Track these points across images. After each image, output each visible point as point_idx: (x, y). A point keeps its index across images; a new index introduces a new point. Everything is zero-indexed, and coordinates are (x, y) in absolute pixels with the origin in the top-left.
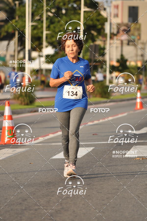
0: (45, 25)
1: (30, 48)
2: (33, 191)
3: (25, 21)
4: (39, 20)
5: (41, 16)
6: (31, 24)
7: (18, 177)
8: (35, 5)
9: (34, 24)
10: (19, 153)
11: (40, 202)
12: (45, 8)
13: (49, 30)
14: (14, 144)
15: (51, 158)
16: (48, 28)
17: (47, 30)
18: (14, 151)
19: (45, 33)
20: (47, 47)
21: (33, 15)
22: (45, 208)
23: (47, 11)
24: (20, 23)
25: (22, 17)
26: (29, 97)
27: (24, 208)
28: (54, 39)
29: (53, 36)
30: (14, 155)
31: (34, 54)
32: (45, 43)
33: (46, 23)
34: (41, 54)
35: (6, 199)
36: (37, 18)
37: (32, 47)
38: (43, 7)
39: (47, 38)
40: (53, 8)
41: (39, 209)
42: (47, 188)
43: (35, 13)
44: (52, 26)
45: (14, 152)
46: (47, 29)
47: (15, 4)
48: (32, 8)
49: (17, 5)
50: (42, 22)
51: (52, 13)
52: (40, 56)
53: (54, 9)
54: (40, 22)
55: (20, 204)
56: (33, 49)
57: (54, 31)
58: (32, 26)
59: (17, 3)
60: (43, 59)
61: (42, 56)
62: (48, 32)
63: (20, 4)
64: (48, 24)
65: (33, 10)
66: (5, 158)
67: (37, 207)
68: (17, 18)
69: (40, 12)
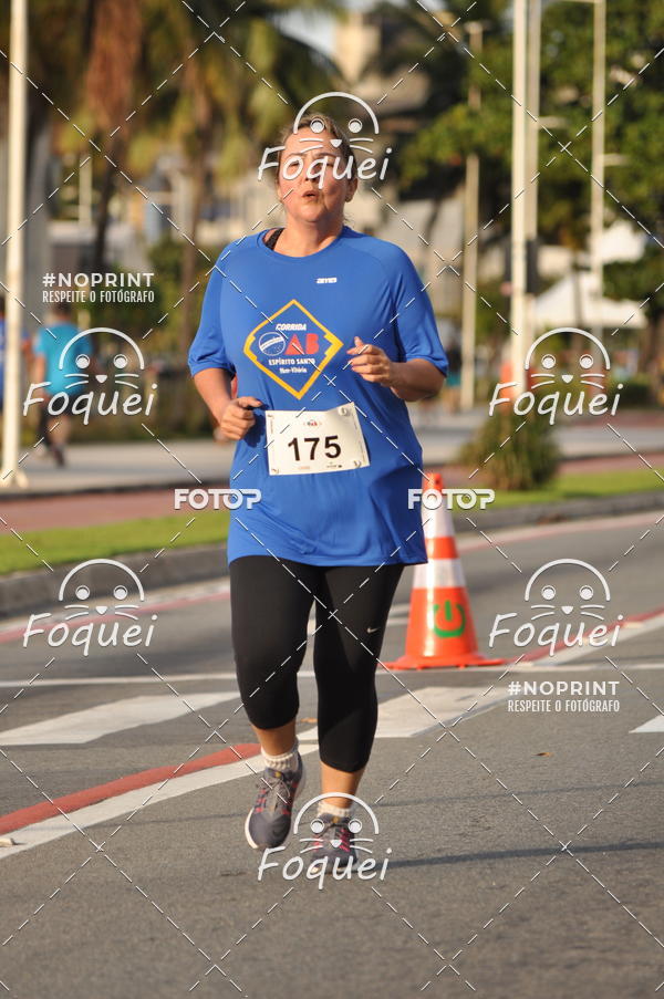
0: (599, 129)
1: (533, 231)
2: (558, 882)
3: (509, 113)
4: (574, 104)
5: (583, 87)
6: (537, 123)
7: (489, 819)
8: (556, 36)
9: (552, 122)
10: (488, 707)
11: (588, 931)
12: (600, 50)
13: (619, 151)
14: (466, 666)
15: (634, 728)
16: (615, 139)
17: (607, 151)
18: (464, 699)
19: (601, 161)
20: (607, 225)
21: (546, 82)
22: (611, 956)
23: (611, 63)
24: (490, 119)
25: (495, 90)
26: (530, 453)
27: (515, 957)
28: (642, 190)
29: (636, 177)
30: (464, 716)
31: (553, 259)
32: (598, 210)
33: (607, 120)
34: (582, 258)
35: (437, 915)
36: (567, 94)
37: (541, 230)
38: (590, 44)
39: (608, 184)
40: (636, 48)
41: (583, 960)
42: (617, 867)
43: (557, 75)
44: (632, 132)
45: (463, 704)
46: (612, 145)
47: (467, 37)
48: (543, 53)
49: (477, 42)
50: (588, 113)
51: (631, 70)
52: (578, 269)
53: (642, 54)
54: (576, 113)
55: (499, 937)
56: (547, 236)
57: (642, 154)
58: (542, 132)
59: (475, 29)
60: (592, 282)
61: (587, 269)
62: (615, 160)
63: (486, 35)
64: (615, 119)
65: (548, 61)
66: (426, 732)
67: (574, 953)
68: (475, 100)
69: (578, 69)
